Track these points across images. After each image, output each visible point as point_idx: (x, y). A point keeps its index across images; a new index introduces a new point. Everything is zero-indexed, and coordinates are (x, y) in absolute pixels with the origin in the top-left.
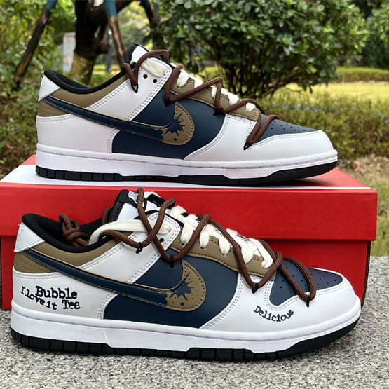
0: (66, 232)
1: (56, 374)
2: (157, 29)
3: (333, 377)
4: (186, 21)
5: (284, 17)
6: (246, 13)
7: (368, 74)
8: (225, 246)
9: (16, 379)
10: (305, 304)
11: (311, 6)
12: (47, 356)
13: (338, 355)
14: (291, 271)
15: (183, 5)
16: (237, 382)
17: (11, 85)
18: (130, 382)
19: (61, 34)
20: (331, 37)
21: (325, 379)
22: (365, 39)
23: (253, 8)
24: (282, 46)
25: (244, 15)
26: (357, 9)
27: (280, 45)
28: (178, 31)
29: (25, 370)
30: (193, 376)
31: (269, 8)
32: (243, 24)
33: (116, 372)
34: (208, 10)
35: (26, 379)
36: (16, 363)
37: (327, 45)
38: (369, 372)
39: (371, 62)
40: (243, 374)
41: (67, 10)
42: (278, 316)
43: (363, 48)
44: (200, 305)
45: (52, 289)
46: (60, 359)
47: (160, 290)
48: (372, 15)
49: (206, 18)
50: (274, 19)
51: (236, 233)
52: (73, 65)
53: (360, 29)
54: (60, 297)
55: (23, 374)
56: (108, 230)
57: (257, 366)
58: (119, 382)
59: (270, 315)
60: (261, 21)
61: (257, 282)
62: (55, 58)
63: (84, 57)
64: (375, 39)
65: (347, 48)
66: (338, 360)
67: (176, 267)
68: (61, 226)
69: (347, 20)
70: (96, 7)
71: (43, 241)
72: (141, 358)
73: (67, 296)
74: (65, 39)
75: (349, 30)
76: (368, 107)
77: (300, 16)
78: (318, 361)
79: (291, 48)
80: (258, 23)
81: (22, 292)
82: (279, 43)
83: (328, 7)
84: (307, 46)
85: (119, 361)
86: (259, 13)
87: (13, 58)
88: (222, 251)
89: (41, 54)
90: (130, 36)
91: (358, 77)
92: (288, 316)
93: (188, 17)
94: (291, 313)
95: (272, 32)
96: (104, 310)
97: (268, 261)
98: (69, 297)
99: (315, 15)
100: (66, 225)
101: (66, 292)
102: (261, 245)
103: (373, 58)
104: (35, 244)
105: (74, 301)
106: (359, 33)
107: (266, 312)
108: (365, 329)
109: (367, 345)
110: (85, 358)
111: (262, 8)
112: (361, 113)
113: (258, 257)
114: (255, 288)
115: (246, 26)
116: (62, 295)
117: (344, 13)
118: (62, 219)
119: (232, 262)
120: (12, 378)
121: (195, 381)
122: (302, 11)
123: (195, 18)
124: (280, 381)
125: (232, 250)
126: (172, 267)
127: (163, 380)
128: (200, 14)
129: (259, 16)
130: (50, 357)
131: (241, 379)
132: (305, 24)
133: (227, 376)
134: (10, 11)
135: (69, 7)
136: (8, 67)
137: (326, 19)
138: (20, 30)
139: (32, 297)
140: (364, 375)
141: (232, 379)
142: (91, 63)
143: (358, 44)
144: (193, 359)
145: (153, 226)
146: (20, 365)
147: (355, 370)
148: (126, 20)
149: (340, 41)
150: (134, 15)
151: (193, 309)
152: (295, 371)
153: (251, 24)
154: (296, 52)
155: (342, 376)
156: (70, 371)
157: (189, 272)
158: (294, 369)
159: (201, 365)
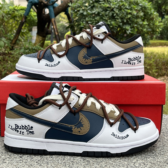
0: (28, 101)
1: (23, 163)
2: (72, 24)
3: (147, 164)
4: (84, 20)
5: (126, 18)
6: (110, 16)
7: (163, 43)
8: (98, 106)
9: (6, 165)
10: (134, 132)
11: (138, 13)
12: (20, 155)
13: (149, 155)
14: (127, 118)
15: (83, 13)
16: (104, 166)
17: (9, 48)
18: (56, 166)
19: (31, 27)
20: (146, 26)
21: (143, 165)
22: (161, 27)
23: (113, 14)
24: (126, 30)
25: (109, 17)
26: (158, 14)
27: (125, 30)
28: (81, 24)
29: (10, 161)
30: (84, 163)
31: (120, 14)
32: (109, 21)
33: (50, 162)
34: (94, 15)
35: (10, 165)
36: (6, 158)
37: (145, 30)
38: (162, 162)
39: (165, 38)
40: (106, 162)
41: (34, 17)
42: (122, 137)
43: (161, 31)
44: (87, 132)
45: (22, 125)
46: (25, 157)
47: (69, 126)
48: (165, 18)
49: (93, 18)
50: (122, 18)
51: (103, 101)
52: (36, 39)
53: (159, 23)
54: (26, 129)
55: (9, 163)
56: (46, 99)
57: (113, 159)
58: (51, 166)
59: (118, 136)
60: (116, 19)
61: (113, 122)
62: (29, 37)
63: (41, 36)
64: (166, 28)
65: (154, 31)
66: (149, 156)
67: (77, 115)
68: (26, 99)
69: (153, 19)
70: (46, 15)
71: (18, 104)
72: (61, 156)
73: (28, 128)
74: (33, 29)
75: (154, 23)
76: (163, 56)
77: (133, 17)
78: (140, 157)
79: (129, 31)
80: (115, 21)
81: (9, 127)
82: (124, 29)
83: (145, 14)
84: (136, 30)
85: (52, 157)
86: (115, 16)
87: (11, 37)
88: (97, 108)
89: (23, 35)
90: (61, 28)
91: (159, 44)
92: (126, 137)
93: (85, 18)
94: (128, 136)
95: (121, 24)
96: (45, 135)
97: (117, 113)
98: (29, 129)
99: (140, 17)
100: (28, 98)
101: (28, 127)
102: (114, 106)
103: (165, 36)
104: (15, 106)
105: (31, 131)
106: (159, 24)
107: (117, 135)
108: (161, 144)
109: (162, 151)
110: (37, 156)
111: (117, 14)
112: (160, 58)
113: (113, 111)
114: (111, 125)
115: (110, 22)
116: (26, 128)
117: (152, 16)
118: (27, 96)
119: (101, 113)
120: (4, 164)
121: (85, 165)
122: (134, 15)
123: (88, 19)
124: (123, 165)
125: (101, 108)
126: (75, 115)
127: (71, 165)
128: (90, 17)
129: (116, 17)
130: (21, 156)
131: (106, 164)
132: (136, 20)
133: (99, 163)
134: (9, 17)
135: (35, 16)
136: (9, 41)
137: (145, 18)
138: (14, 25)
139: (13, 129)
140: (160, 163)
141: (101, 164)
142: (44, 39)
143: (158, 29)
144: (85, 156)
145: (66, 97)
146: (8, 159)
147: (156, 161)
148: (59, 22)
149: (151, 28)
150: (63, 19)
151: (84, 134)
152: (130, 161)
153: (112, 21)
154: (132, 33)
155: (150, 163)
156: (30, 162)
157: (82, 117)
158: (129, 160)
159: (88, 159)
